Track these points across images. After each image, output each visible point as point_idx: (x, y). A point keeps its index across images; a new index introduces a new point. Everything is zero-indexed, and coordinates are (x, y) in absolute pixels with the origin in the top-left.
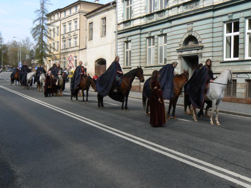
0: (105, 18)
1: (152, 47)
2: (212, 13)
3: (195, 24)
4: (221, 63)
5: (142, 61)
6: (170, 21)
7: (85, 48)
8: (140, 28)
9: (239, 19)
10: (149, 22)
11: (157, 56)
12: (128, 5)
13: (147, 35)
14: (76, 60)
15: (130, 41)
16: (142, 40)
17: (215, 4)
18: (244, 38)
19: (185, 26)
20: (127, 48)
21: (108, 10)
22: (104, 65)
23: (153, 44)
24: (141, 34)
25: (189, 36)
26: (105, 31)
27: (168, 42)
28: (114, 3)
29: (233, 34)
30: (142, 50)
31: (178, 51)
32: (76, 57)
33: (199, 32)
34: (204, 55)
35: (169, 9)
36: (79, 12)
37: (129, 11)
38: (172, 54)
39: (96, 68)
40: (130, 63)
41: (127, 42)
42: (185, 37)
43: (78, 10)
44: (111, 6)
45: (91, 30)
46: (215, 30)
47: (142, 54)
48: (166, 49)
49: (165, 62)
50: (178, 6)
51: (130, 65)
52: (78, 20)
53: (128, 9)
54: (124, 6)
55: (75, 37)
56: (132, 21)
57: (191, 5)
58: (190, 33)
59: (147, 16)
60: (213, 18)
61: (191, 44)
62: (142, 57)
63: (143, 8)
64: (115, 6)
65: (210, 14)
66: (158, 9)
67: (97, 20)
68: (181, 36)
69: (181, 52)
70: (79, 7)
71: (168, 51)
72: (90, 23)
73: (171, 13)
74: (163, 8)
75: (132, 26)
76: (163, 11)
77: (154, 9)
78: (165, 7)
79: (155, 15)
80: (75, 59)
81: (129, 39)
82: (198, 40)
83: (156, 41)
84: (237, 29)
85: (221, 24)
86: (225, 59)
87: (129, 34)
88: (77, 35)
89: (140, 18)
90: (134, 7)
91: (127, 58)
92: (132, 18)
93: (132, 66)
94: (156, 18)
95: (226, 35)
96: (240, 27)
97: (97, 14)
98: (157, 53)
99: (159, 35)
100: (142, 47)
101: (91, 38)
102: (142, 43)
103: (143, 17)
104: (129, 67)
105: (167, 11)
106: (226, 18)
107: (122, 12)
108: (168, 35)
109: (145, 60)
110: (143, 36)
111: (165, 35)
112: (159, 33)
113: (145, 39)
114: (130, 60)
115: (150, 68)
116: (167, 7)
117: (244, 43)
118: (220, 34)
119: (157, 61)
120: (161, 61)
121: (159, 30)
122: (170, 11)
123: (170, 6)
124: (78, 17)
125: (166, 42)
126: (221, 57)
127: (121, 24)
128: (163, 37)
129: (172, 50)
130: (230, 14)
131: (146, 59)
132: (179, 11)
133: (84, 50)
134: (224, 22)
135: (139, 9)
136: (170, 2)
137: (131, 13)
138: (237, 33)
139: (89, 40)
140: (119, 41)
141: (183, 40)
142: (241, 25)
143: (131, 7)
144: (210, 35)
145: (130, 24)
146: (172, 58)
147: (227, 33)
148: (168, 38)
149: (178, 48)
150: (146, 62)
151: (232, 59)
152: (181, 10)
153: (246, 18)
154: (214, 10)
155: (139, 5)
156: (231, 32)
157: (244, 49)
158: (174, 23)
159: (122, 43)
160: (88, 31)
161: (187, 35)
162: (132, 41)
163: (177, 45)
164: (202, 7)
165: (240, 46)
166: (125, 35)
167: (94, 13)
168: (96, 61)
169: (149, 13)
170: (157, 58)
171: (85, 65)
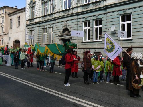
0: (19, 17)
1: (45, 34)
2: (77, 16)
3: (68, 22)
4: (82, 43)
5: (40, 41)
6: (55, 20)
7: (8, 34)
8: (39, 23)
9: (90, 20)
10: (44, 20)
12: (32, 10)
13: (43, 27)
14: (3, 40)
15: (33, 30)
16: (40, 30)
17: (78, 12)
18: (93, 30)
19: (63, 23)
20: (32, 34)
21: (21, 12)
22: (18, 44)
23: (46, 33)
24: (39, 26)
25: (65, 28)
26: (19, 24)
27: (54, 31)
28: (25, 9)
29: (87, 28)
30: (40, 35)
31: (59, 36)
32: (3, 38)
33: (70, 26)
34: (73, 38)
35: (54, 13)
36: (5, 13)
37: (33, 13)
38: (56, 38)
39: (14, 45)
41: (32, 31)
42: (63, 29)
43: (4, 11)
44: (23, 10)
45: (11, 23)
46: (78, 25)
47: (40, 37)
48: (53, 35)
49: (52, 42)
50: (59, 12)
51: (33, 43)
52: (4, 17)
53: (32, 12)
54: (30, 11)
55: (3, 27)
56: (34, 19)
57: (66, 12)
58: (66, 27)
59: (43, 17)
60: (77, 19)
61: (66, 32)
62: (40, 39)
63: (41, 12)
64: (25, 11)
65: (76, 17)
66: (49, 13)
67: (15, 17)
68: (61, 28)
69: (61, 37)
70: (5, 10)
71: (54, 36)
72: (11, 20)
73: (56, 16)
74: (52, 13)
75: (34, 22)
76: (51, 14)
77: (47, 13)
78: (52, 12)
79: (47, 16)
80: (2, 40)
81: (33, 29)
82: (70, 31)
83: (47, 30)
84: (89, 26)
85: (81, 22)
86: (84, 41)
87: (32, 26)
88: (4, 26)
89: (39, 17)
90: (36, 11)
92: (34, 17)
94: (48, 18)
95: (84, 28)
96: (91, 24)
97: (15, 14)
98: (48, 37)
99: (49, 28)
100: (40, 33)
101: (11, 28)
102: (40, 31)
103: (41, 17)
104: (33, 45)
105: (53, 15)
106: (84, 20)
107: (29, 14)
108: (54, 27)
110: (40, 27)
111: (53, 27)
112: (49, 26)
113: (41, 29)
114: (33, 41)
116: (53, 12)
117: (93, 33)
118: (81, 28)
119: (48, 42)
120: (50, 42)
121: (49, 25)
122: (55, 14)
123: (55, 12)
124: (5, 15)
125: (53, 31)
126: (82, 40)
127: (28, 20)
128: (52, 28)
129: (56, 35)
130: (86, 18)
131: (42, 40)
132: (60, 15)
133: (7, 35)
134: (83, 21)
135: (38, 12)
136: (55, 10)
137: (34, 14)
138: (89, 28)
139: (10, 29)
140: (27, 30)
141: (62, 30)
142: (91, 23)
143: (34, 11)
144: (76, 28)
145: (33, 21)
146: (56, 40)
147: (84, 27)
148: (54, 29)
149: (59, 35)
150: (42, 42)
151: (87, 41)
152: (61, 14)
153: (93, 20)
154: (78, 15)
155: (38, 11)
156: (86, 27)
157: (93, 36)
158: (57, 21)
159: (29, 31)
160: (9, 23)
161: (64, 28)
162: (34, 30)
163: (59, 33)
164: (72, 13)
165: (91, 34)
166: (31, 27)
167: (13, 14)
168: (14, 41)
169: (44, 15)
170: (48, 40)
171: (8, 43)
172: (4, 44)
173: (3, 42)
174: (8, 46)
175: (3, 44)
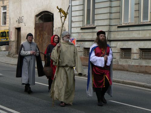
5: (113, 16)
11: (140, 7)
14: (5, 13)
22: (49, 23)
39: (37, 27)
40: (94, 20)
47: (114, 4)
51: (93, 22)
62: (114, 10)
80: (3, 11)
91: (89, 11)
93: (96, 24)
104: (92, 26)
109: (118, 14)
114: (94, 14)
115: (126, 29)
119: (139, 17)
120: (145, 17)
131: (120, 12)
150: (120, 18)
168: (37, 16)
170: (139, 10)
171: (20, 21)
172: (7, 25)
173: (5, 18)
174: (18, 29)
175: (5, 23)
